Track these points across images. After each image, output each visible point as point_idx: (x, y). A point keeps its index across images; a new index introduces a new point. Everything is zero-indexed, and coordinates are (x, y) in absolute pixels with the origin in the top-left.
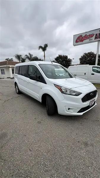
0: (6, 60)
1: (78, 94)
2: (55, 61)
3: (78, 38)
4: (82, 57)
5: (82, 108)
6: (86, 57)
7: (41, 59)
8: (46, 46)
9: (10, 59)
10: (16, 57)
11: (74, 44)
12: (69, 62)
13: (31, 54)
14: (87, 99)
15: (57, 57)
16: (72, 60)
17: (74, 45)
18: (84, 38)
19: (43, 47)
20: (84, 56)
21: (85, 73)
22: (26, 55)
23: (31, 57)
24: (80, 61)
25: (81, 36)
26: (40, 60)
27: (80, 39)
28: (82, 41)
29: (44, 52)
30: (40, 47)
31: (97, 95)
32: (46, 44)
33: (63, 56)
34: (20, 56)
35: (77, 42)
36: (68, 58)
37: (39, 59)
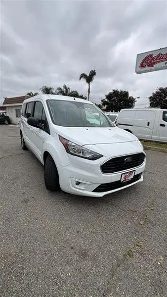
0: (28, 94)
1: (96, 157)
2: (106, 100)
3: (146, 60)
4: (154, 95)
5: (103, 184)
6: (161, 96)
7: (84, 96)
8: (93, 73)
9: (34, 94)
10: (43, 90)
11: (137, 70)
12: (130, 102)
13: (67, 87)
14: (114, 169)
15: (111, 94)
16: (136, 99)
17: (138, 73)
18: (156, 60)
19: (88, 75)
20: (157, 93)
21: (149, 123)
22: (60, 89)
23: (67, 91)
24: (151, 101)
25: (151, 56)
26: (82, 97)
27: (148, 62)
28: (152, 65)
29: (88, 84)
30: (83, 76)
31: (144, 163)
32: (92, 71)
33: (120, 91)
34: (51, 89)
35: (142, 66)
36: (130, 96)
37: (80, 94)
